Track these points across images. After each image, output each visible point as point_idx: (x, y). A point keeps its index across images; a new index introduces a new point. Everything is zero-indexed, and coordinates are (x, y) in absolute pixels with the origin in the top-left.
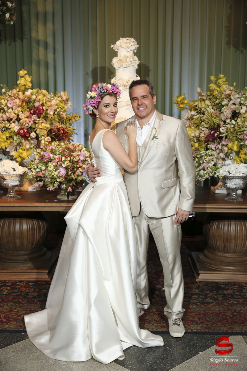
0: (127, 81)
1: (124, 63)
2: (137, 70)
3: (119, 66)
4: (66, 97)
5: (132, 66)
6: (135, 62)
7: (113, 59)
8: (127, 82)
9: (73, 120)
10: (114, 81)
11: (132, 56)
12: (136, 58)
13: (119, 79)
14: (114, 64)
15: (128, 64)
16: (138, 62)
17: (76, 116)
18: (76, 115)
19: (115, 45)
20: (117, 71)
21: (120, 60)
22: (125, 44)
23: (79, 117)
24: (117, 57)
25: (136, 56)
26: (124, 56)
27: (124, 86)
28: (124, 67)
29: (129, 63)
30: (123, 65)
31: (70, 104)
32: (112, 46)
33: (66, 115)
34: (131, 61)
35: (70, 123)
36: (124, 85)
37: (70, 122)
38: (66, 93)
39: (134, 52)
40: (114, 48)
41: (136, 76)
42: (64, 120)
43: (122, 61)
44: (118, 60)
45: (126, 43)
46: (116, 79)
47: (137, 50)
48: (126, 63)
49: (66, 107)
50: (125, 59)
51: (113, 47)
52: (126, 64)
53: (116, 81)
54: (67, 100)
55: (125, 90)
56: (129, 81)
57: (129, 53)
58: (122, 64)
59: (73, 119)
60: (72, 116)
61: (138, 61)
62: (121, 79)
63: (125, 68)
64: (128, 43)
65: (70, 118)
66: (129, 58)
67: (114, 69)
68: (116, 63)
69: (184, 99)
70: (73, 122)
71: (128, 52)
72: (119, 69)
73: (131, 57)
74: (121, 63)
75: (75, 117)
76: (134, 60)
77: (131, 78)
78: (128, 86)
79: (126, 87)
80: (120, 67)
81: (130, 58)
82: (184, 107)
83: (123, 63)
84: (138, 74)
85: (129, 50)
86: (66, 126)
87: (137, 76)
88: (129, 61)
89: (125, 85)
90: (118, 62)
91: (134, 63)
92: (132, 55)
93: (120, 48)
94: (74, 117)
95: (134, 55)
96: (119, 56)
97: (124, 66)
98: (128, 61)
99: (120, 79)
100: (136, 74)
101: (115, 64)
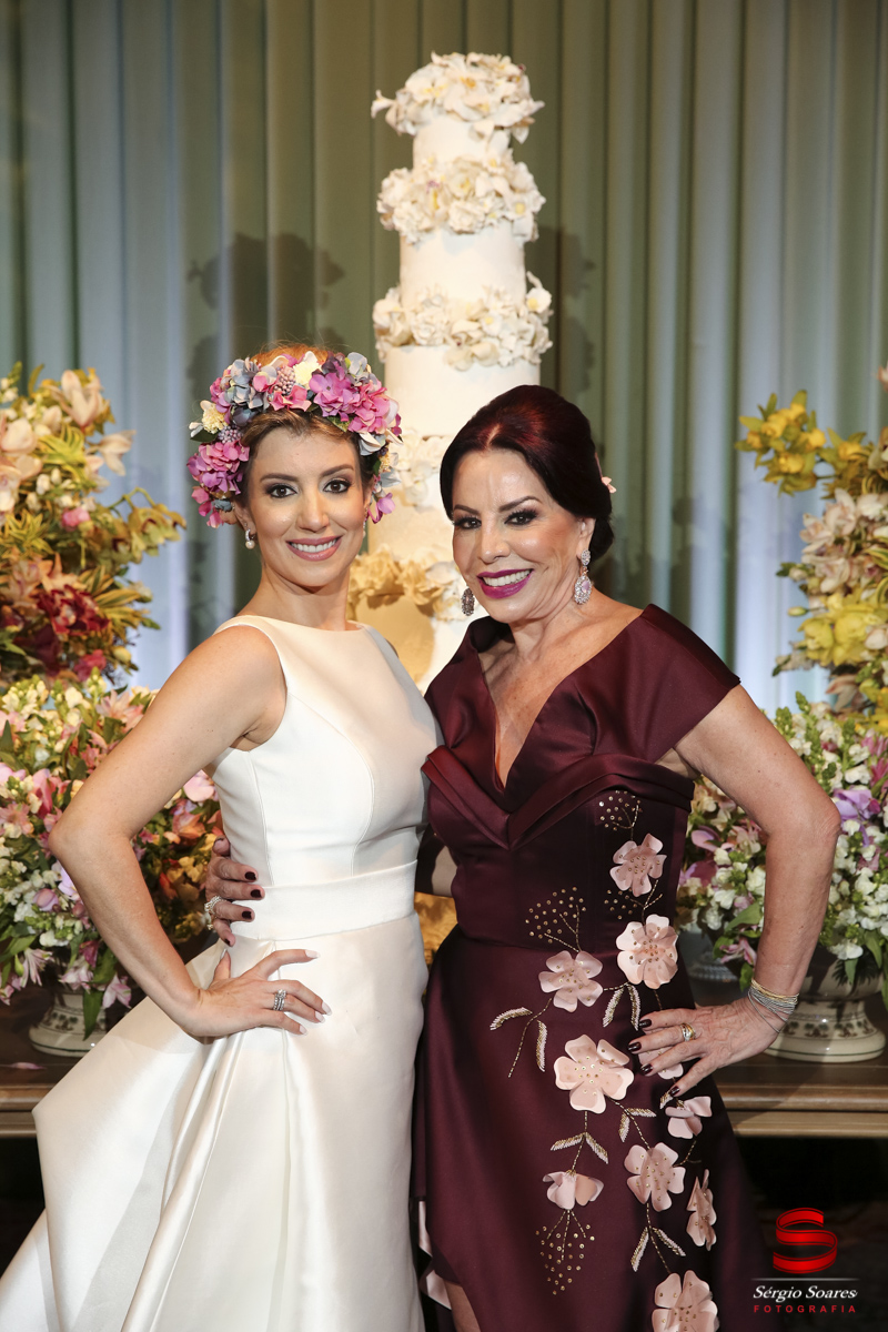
0: (473, 313)
1: (456, 203)
2: (528, 247)
3: (426, 223)
4: (92, 402)
5: (504, 222)
6: (517, 197)
7: (386, 183)
8: (472, 320)
9: (138, 543)
10: (390, 314)
11: (502, 165)
12: (523, 175)
13: (422, 298)
14: (391, 210)
15: (477, 210)
16: (535, 201)
17: (152, 521)
18: (155, 515)
19: (401, 98)
20: (407, 253)
21: (431, 183)
22: (460, 89)
23: (175, 524)
24: (410, 166)
25: (522, 167)
26: (456, 162)
27: (453, 343)
28: (457, 228)
29: (489, 203)
30: (447, 217)
31: (115, 444)
32: (380, 103)
33: (93, 515)
34: (499, 195)
35: (114, 562)
36: (454, 337)
37: (115, 556)
38: (94, 384)
39: (512, 143)
40: (390, 117)
41: (523, 286)
42: (83, 545)
43: (446, 191)
44: (420, 187)
45: (470, 84)
46: (400, 300)
47: (531, 128)
48: (469, 206)
49: (94, 463)
50: (461, 177)
51: (385, 111)
52: (468, 213)
53: (407, 309)
54: (98, 423)
55: (462, 365)
56: (486, 310)
57: (483, 143)
58: (443, 209)
59: (134, 534)
60: (130, 517)
61: (536, 193)
62: (436, 301)
63: (460, 232)
64: (481, 85)
65: (121, 532)
66: (484, 174)
67: (394, 237)
68: (407, 206)
69: (804, 422)
70: (137, 555)
71: (481, 136)
72: (425, 237)
73: (501, 171)
74: (440, 201)
75: (151, 527)
76: (512, 188)
77: (498, 295)
78: (478, 342)
79: (465, 348)
80: (428, 230)
81: (492, 175)
82: (806, 470)
83: (447, 203)
84: (536, 275)
85: (487, 127)
86: (91, 581)
87: (530, 286)
88: (487, 195)
89: (463, 337)
90: (421, 198)
91: (515, 204)
92: (503, 156)
93: (428, 113)
94: (144, 526)
95: (516, 159)
96: (420, 159)
97: (458, 221)
98: (480, 192)
99: (428, 303)
100: (522, 269)
101: (397, 211)
